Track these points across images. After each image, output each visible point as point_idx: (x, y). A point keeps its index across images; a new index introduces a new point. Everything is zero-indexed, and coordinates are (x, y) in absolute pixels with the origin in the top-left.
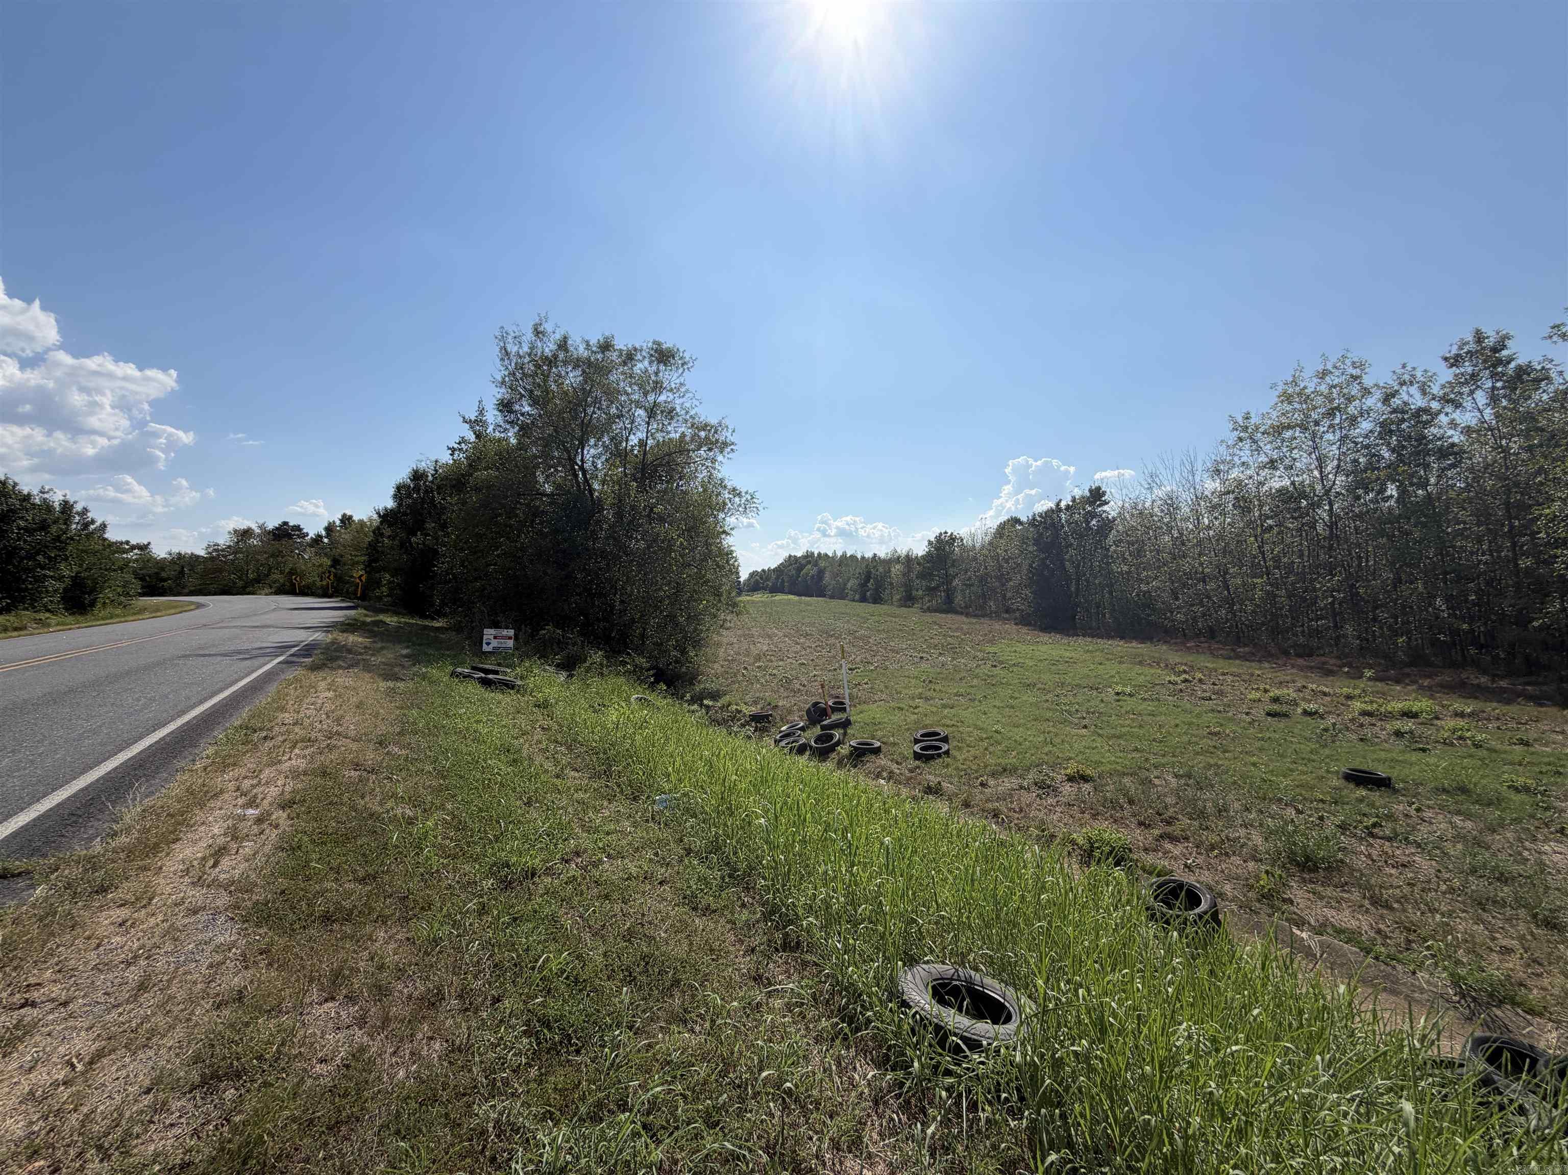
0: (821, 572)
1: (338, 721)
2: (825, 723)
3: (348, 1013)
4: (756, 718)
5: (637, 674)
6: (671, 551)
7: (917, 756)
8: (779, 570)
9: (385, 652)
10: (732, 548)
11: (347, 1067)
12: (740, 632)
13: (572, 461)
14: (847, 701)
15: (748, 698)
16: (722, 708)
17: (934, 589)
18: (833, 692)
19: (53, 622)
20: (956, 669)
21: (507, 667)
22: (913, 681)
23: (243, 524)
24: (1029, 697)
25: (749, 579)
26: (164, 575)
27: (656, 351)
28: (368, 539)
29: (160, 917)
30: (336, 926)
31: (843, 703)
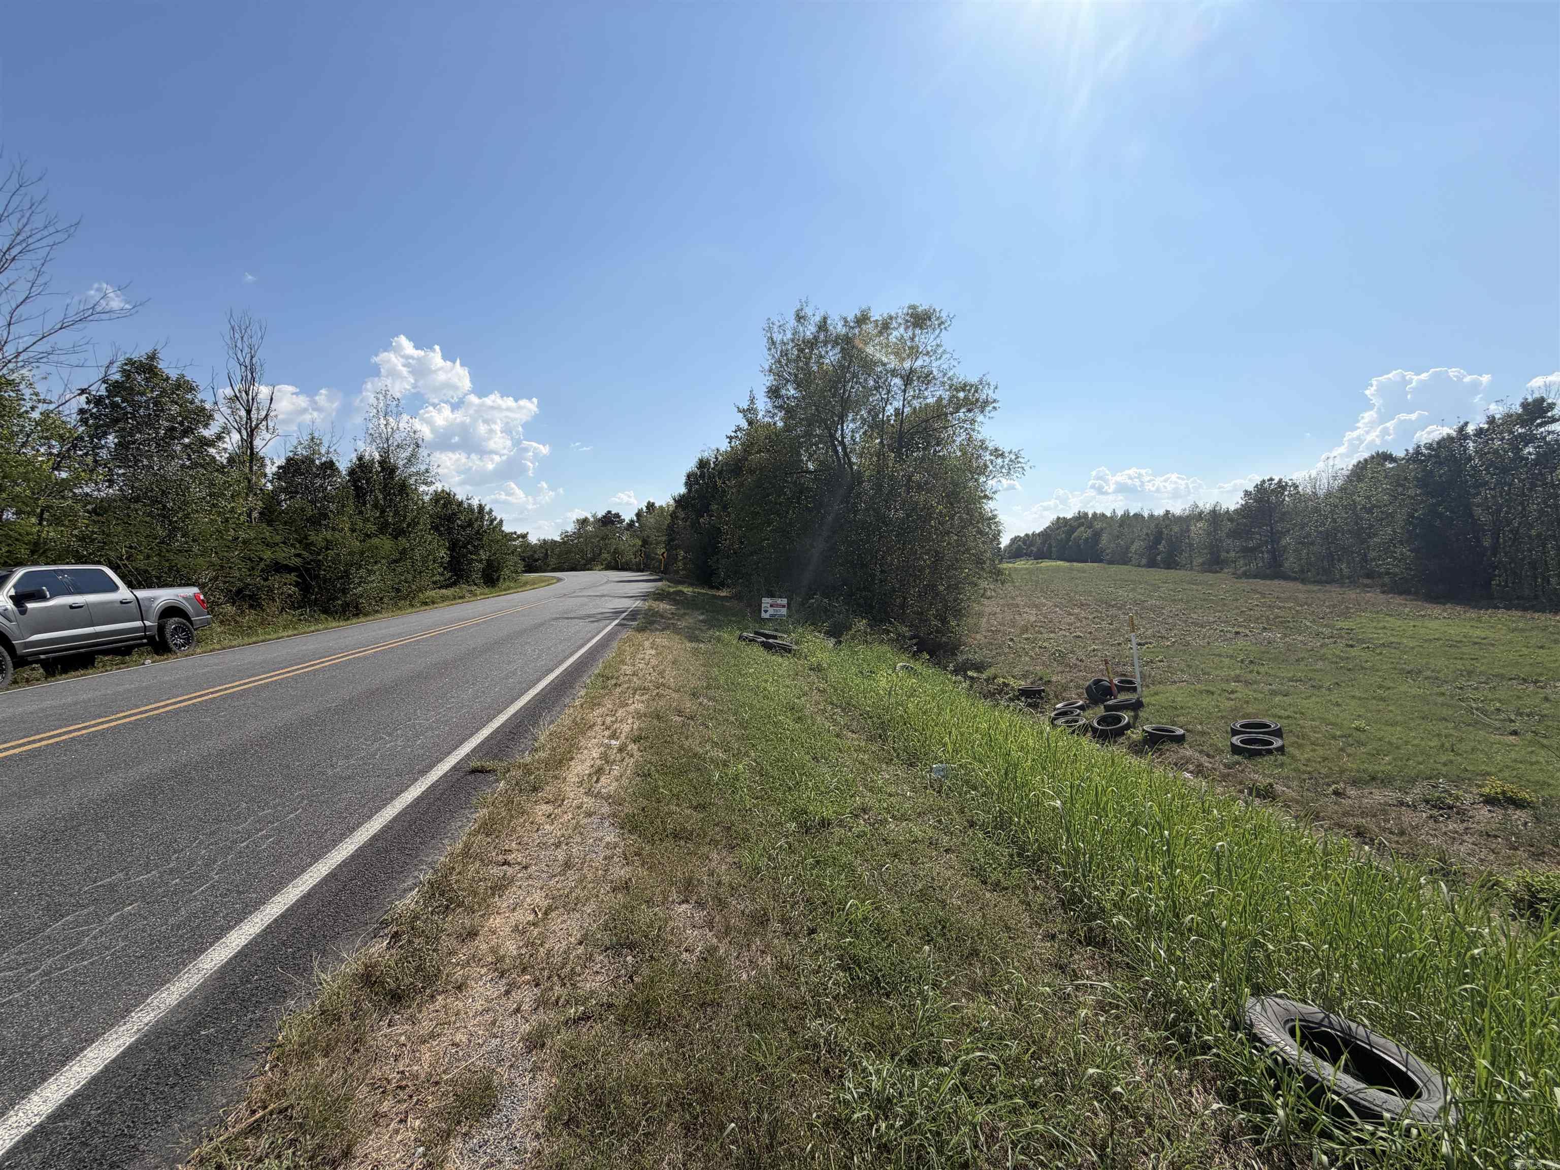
0: (1097, 535)
1: (661, 674)
2: (1109, 703)
3: (699, 916)
4: (1025, 693)
5: (900, 643)
6: (931, 518)
7: (1235, 750)
8: (1045, 535)
9: (687, 617)
10: (996, 513)
11: (705, 960)
12: (1002, 602)
13: (832, 437)
14: (1138, 681)
15: (1016, 671)
16: (987, 680)
17: (1253, 550)
18: (1118, 669)
19: (478, 592)
20: (1289, 648)
21: (783, 633)
22: (1227, 661)
23: (582, 515)
24: (1409, 688)
25: (1011, 545)
26: (536, 556)
27: (911, 317)
28: (667, 523)
29: (570, 816)
30: (682, 843)
31: (1131, 682)
